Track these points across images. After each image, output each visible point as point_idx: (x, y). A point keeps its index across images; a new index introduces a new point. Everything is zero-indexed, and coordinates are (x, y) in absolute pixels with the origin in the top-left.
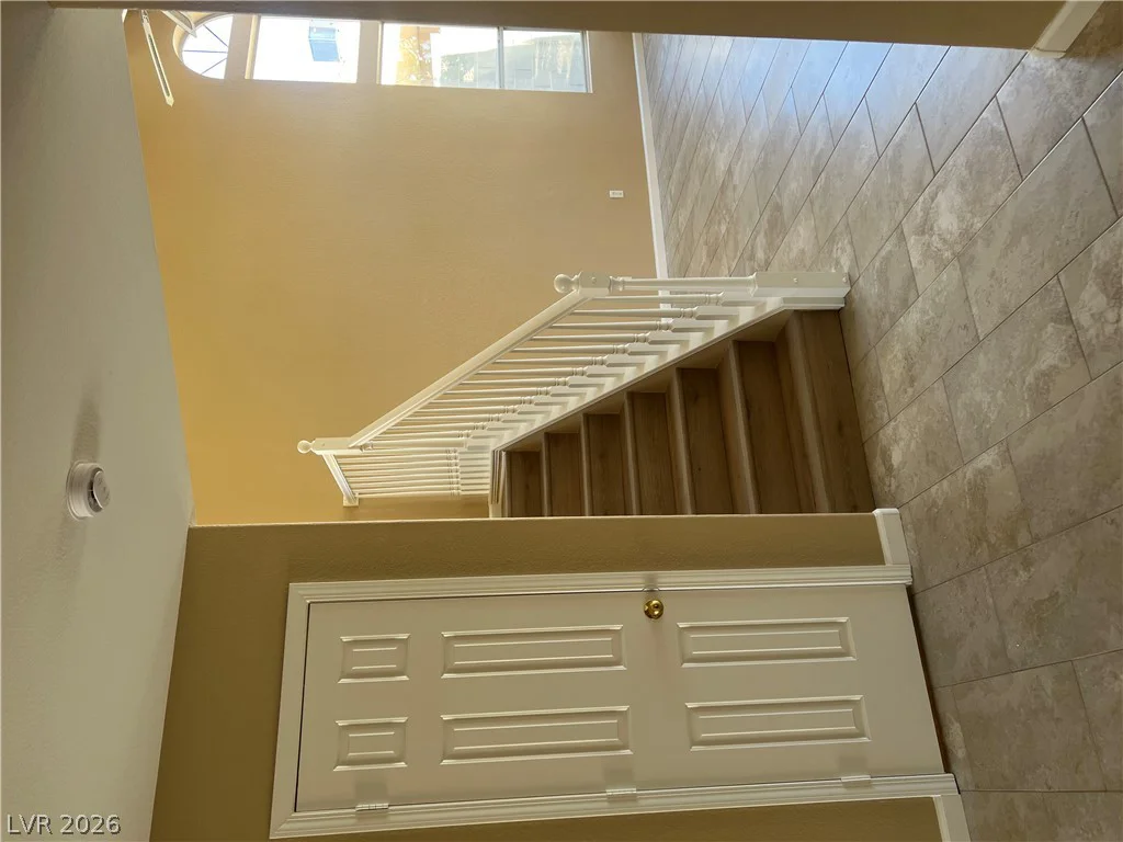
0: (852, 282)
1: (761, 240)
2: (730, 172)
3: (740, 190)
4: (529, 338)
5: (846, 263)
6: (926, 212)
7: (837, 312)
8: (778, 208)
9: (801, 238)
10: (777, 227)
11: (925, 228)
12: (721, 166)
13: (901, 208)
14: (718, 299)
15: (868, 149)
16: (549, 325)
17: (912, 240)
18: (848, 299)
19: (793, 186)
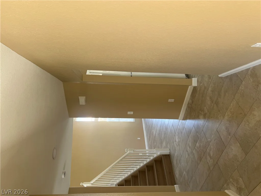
0: (170, 150)
1: (160, 145)
2: (155, 134)
3: (157, 137)
4: (121, 160)
5: (169, 147)
6: (175, 139)
7: (169, 155)
8: (161, 140)
9: (164, 144)
10: (161, 143)
11: (175, 141)
12: (154, 134)
13: (173, 139)
14: (150, 153)
15: (169, 130)
16: (124, 158)
17: (175, 143)
18: (170, 153)
19: (163, 136)
